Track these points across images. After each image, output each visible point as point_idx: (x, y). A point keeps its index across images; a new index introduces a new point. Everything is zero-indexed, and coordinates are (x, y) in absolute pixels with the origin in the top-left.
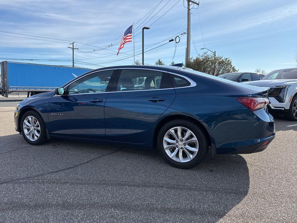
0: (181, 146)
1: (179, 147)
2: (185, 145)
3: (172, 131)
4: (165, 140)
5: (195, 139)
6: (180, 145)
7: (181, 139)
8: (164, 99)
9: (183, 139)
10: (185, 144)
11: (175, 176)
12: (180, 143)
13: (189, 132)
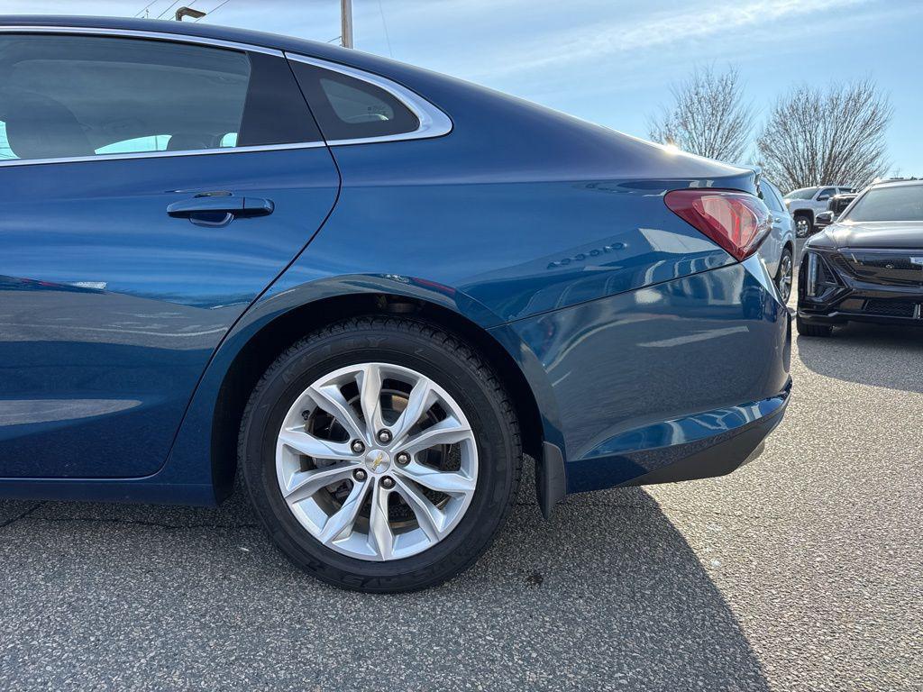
0: (380, 468)
1: (370, 475)
2: (402, 464)
3: (326, 390)
4: (286, 446)
5: (457, 424)
6: (377, 464)
7: (380, 433)
8: (267, 206)
9: (395, 429)
10: (401, 459)
11: (358, 656)
12: (375, 454)
13: (425, 390)
